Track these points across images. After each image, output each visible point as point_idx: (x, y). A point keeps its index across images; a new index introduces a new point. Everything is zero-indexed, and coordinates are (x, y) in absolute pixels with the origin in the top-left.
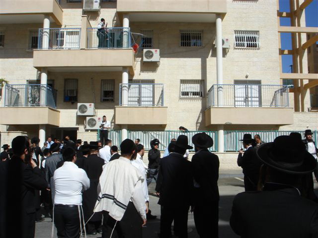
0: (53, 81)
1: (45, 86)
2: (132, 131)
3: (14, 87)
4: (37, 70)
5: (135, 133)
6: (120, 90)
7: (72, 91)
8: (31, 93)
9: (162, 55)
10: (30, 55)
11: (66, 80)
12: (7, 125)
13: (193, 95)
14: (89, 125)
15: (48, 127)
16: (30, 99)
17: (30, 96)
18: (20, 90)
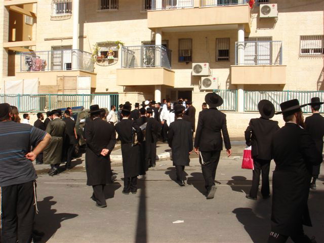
0: (167, 41)
1: (160, 47)
2: (249, 91)
3: (130, 49)
4: (151, 31)
5: (251, 93)
6: (236, 48)
7: (186, 51)
8: (146, 55)
9: (280, 10)
10: (145, 16)
11: (180, 40)
12: (124, 86)
13: (315, 52)
14: (204, 85)
15: (163, 88)
16: (145, 61)
17: (145, 57)
18: (136, 51)
